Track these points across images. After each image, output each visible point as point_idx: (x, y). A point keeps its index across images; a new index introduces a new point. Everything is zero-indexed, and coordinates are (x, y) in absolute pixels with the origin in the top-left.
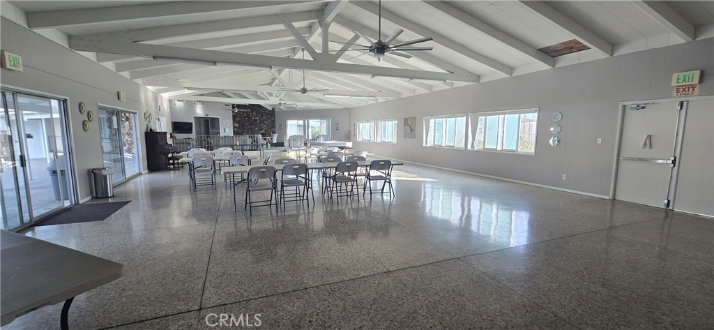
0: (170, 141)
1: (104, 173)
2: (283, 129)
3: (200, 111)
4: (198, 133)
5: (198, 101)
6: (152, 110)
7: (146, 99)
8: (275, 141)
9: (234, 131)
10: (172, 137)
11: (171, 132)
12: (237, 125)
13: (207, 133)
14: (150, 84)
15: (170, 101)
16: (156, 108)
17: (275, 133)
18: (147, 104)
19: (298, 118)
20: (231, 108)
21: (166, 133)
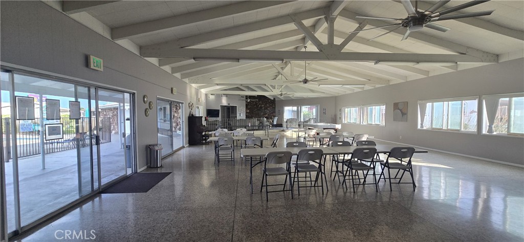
0: (204, 123)
1: (156, 148)
2: (281, 113)
3: (224, 102)
4: (223, 117)
5: (224, 94)
6: (194, 101)
7: (191, 94)
8: (275, 123)
9: (246, 116)
10: (206, 120)
11: (206, 116)
12: (248, 111)
13: (229, 117)
14: (193, 83)
15: (206, 95)
16: (197, 99)
17: (275, 116)
18: (191, 97)
19: (293, 105)
20: (245, 98)
21: (202, 117)
